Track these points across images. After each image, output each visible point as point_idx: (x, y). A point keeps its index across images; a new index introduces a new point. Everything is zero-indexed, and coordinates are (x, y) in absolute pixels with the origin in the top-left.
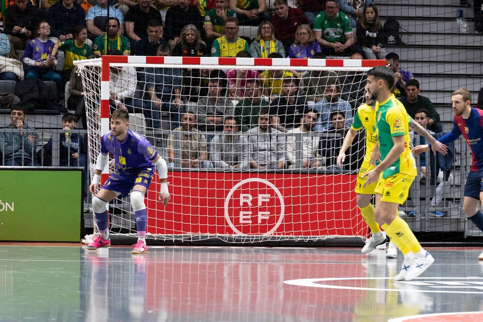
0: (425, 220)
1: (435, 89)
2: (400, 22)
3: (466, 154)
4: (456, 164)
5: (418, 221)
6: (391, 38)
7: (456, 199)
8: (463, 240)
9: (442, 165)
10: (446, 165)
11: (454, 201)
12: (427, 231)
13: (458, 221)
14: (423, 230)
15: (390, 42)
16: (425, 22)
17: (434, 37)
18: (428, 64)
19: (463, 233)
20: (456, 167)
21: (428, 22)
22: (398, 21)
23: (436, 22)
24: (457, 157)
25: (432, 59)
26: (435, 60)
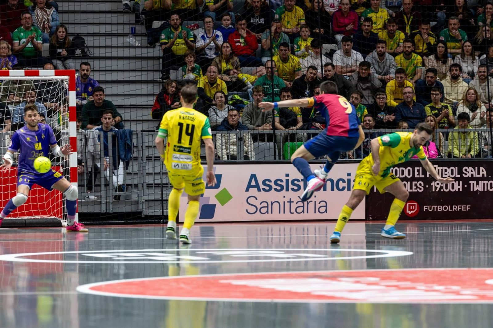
0: (109, 202)
1: (111, 94)
2: (85, 38)
3: (142, 147)
4: (135, 155)
5: (103, 204)
6: (78, 52)
7: (135, 185)
8: (141, 218)
9: (123, 156)
10: (125, 156)
11: (133, 186)
12: (111, 212)
13: (137, 203)
14: (108, 211)
15: (77, 54)
16: (101, 38)
17: (109, 50)
18: (104, 73)
19: (141, 213)
20: (134, 157)
21: (104, 38)
22: (83, 37)
23: (110, 37)
24: (135, 150)
25: (107, 69)
26: (110, 69)
